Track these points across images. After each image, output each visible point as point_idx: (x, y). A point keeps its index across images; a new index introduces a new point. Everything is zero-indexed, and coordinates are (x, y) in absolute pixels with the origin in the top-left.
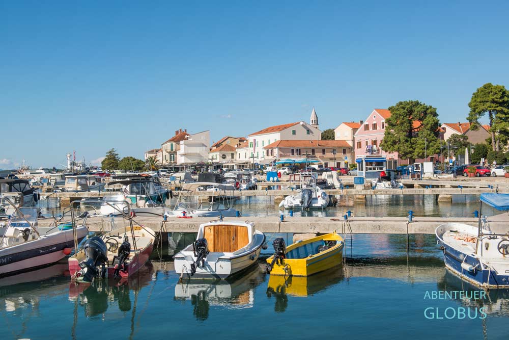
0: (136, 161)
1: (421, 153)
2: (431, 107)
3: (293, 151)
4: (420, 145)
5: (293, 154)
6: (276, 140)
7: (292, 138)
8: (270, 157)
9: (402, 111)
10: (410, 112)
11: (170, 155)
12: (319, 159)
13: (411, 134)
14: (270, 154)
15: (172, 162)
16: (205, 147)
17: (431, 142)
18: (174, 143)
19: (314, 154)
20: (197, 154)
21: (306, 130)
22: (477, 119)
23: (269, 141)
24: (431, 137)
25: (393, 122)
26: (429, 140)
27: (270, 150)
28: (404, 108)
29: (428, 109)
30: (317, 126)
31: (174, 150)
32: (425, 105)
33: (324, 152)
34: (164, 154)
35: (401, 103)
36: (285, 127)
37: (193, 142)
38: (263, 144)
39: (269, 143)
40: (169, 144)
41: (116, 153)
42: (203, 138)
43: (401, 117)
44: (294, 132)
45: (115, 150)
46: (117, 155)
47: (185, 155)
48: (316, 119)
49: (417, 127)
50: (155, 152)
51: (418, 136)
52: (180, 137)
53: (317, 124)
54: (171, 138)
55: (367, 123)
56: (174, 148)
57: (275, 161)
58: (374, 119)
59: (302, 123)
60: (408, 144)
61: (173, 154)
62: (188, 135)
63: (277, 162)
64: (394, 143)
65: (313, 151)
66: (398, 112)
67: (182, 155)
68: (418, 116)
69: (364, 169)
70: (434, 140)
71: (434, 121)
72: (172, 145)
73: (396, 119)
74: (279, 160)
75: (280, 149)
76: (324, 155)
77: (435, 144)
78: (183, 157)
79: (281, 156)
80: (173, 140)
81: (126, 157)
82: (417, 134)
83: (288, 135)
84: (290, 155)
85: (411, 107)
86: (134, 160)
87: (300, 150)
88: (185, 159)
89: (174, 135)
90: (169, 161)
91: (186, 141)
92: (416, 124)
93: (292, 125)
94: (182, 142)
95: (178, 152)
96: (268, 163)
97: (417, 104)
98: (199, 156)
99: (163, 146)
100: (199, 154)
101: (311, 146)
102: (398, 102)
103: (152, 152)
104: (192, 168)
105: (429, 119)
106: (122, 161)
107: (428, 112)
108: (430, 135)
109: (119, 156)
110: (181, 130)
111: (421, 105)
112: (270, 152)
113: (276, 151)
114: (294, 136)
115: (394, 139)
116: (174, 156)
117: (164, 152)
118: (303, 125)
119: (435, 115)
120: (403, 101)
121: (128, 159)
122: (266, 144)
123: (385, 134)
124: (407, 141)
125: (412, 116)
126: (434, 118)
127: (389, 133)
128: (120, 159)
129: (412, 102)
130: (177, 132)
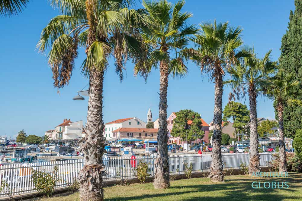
0: (37, 137)
1: (191, 138)
2: (197, 113)
3: (128, 134)
4: (191, 133)
5: (128, 136)
6: (119, 127)
7: (129, 126)
8: (115, 137)
9: (182, 115)
10: (187, 116)
11: (59, 134)
12: (143, 139)
13: (187, 127)
14: (115, 136)
15: (60, 138)
16: (79, 130)
17: (196, 132)
18: (62, 127)
19: (141, 136)
20: (74, 134)
21: (137, 122)
22: (227, 120)
23: (116, 128)
24: (197, 129)
25: (178, 120)
26: (196, 131)
27: (115, 133)
28: (183, 113)
29: (195, 114)
30: (151, 119)
31: (62, 131)
32: (195, 112)
33: (146, 135)
34: (56, 134)
35: (182, 111)
36: (125, 120)
37: (72, 127)
38: (113, 129)
39: (116, 129)
40: (59, 127)
41: (24, 132)
42: (79, 124)
43: (181, 118)
44: (130, 123)
45: (24, 130)
46: (25, 133)
47: (67, 134)
48: (151, 115)
49: (190, 124)
50: (51, 131)
51: (190, 129)
52: (66, 123)
53: (152, 118)
54: (61, 124)
55: (169, 120)
56: (62, 130)
57: (117, 140)
58: (172, 118)
59: (135, 118)
60: (184, 133)
61: (60, 133)
62: (71, 122)
63: (119, 140)
64: (178, 132)
65: (140, 135)
66: (180, 115)
67: (65, 134)
68: (190, 118)
69: (148, 146)
70: (198, 131)
71: (198, 121)
72: (60, 128)
73: (178, 119)
74: (120, 139)
75: (121, 133)
76: (146, 137)
77: (199, 133)
78: (66, 136)
79: (121, 137)
80: (61, 125)
81: (31, 135)
82: (190, 127)
83: (126, 125)
84: (126, 136)
85: (187, 113)
86: (36, 137)
87: (132, 133)
88: (67, 137)
89: (63, 122)
90: (58, 138)
91: (68, 126)
92: (190, 122)
93: (130, 119)
94: (66, 127)
95: (63, 132)
96: (114, 140)
97: (190, 111)
98: (76, 135)
99: (56, 128)
100: (76, 134)
101: (139, 131)
102: (180, 110)
103: (50, 131)
104: (70, 142)
105: (196, 120)
106: (28, 137)
107: (195, 116)
108: (196, 128)
109: (26, 134)
110: (66, 119)
111: (192, 112)
112: (115, 134)
113: (118, 134)
114: (130, 125)
115: (177, 130)
116: (61, 135)
117: (56, 132)
118: (135, 119)
119: (200, 118)
120: (183, 110)
121: (32, 136)
122: (114, 129)
123: (173, 127)
124: (184, 131)
125: (187, 118)
126: (199, 119)
127: (175, 127)
128: (27, 136)
129: (188, 110)
130: (64, 120)
